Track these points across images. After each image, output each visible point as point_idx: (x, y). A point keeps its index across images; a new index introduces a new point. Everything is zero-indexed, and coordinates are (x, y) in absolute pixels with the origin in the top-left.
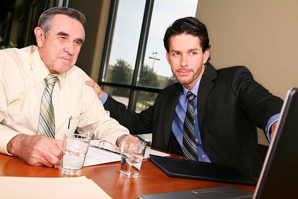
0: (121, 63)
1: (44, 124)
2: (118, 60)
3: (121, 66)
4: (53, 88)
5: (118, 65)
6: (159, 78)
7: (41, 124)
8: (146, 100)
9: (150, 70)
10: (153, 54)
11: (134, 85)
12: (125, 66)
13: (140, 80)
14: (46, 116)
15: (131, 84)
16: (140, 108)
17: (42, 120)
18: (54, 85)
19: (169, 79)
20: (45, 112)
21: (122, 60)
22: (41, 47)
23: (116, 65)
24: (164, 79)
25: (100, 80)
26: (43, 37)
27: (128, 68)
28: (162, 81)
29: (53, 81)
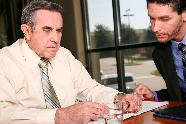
0: (100, 27)
1: (50, 101)
2: (96, 26)
3: (100, 30)
4: (47, 69)
5: (97, 30)
6: (137, 32)
7: (47, 102)
8: (130, 55)
9: (127, 26)
10: (126, 11)
11: (117, 46)
12: (103, 29)
13: (121, 39)
14: (49, 94)
15: (114, 46)
16: (126, 64)
17: (47, 98)
18: (47, 67)
19: (146, 30)
20: (47, 91)
21: (99, 24)
22: (30, 40)
23: (95, 31)
24: (142, 32)
25: (86, 49)
26: (30, 32)
27: (107, 30)
28: (141, 34)
29: (46, 64)
